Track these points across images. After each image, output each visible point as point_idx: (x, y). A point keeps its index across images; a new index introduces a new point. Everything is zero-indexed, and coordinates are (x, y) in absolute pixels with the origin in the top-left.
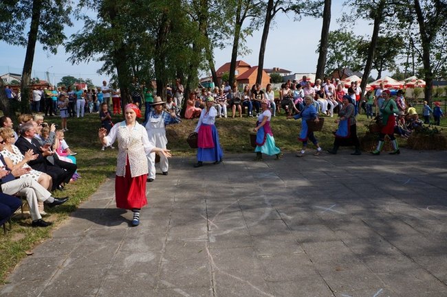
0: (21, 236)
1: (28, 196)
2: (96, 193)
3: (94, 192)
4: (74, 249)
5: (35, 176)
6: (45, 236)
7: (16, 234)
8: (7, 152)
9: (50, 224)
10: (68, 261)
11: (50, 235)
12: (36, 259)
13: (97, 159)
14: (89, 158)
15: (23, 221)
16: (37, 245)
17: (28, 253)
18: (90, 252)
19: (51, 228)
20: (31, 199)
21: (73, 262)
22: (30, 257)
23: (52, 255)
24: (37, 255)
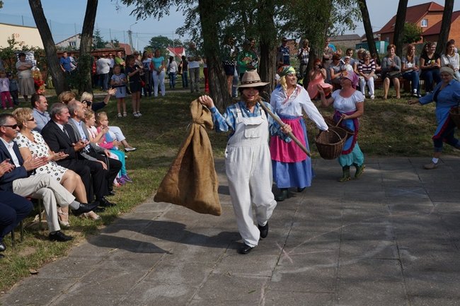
0: (32, 251)
1: (45, 199)
2: (144, 204)
3: (142, 201)
4: (90, 272)
5: (59, 172)
6: (60, 252)
7: (27, 247)
8: (26, 140)
9: (70, 238)
10: (77, 286)
11: (67, 252)
12: (40, 279)
13: (164, 157)
14: (153, 156)
15: (40, 232)
16: (48, 263)
17: (32, 271)
18: (107, 277)
19: (69, 244)
20: (48, 204)
21: (81, 287)
22: (34, 276)
23: (60, 277)
24: (43, 275)
